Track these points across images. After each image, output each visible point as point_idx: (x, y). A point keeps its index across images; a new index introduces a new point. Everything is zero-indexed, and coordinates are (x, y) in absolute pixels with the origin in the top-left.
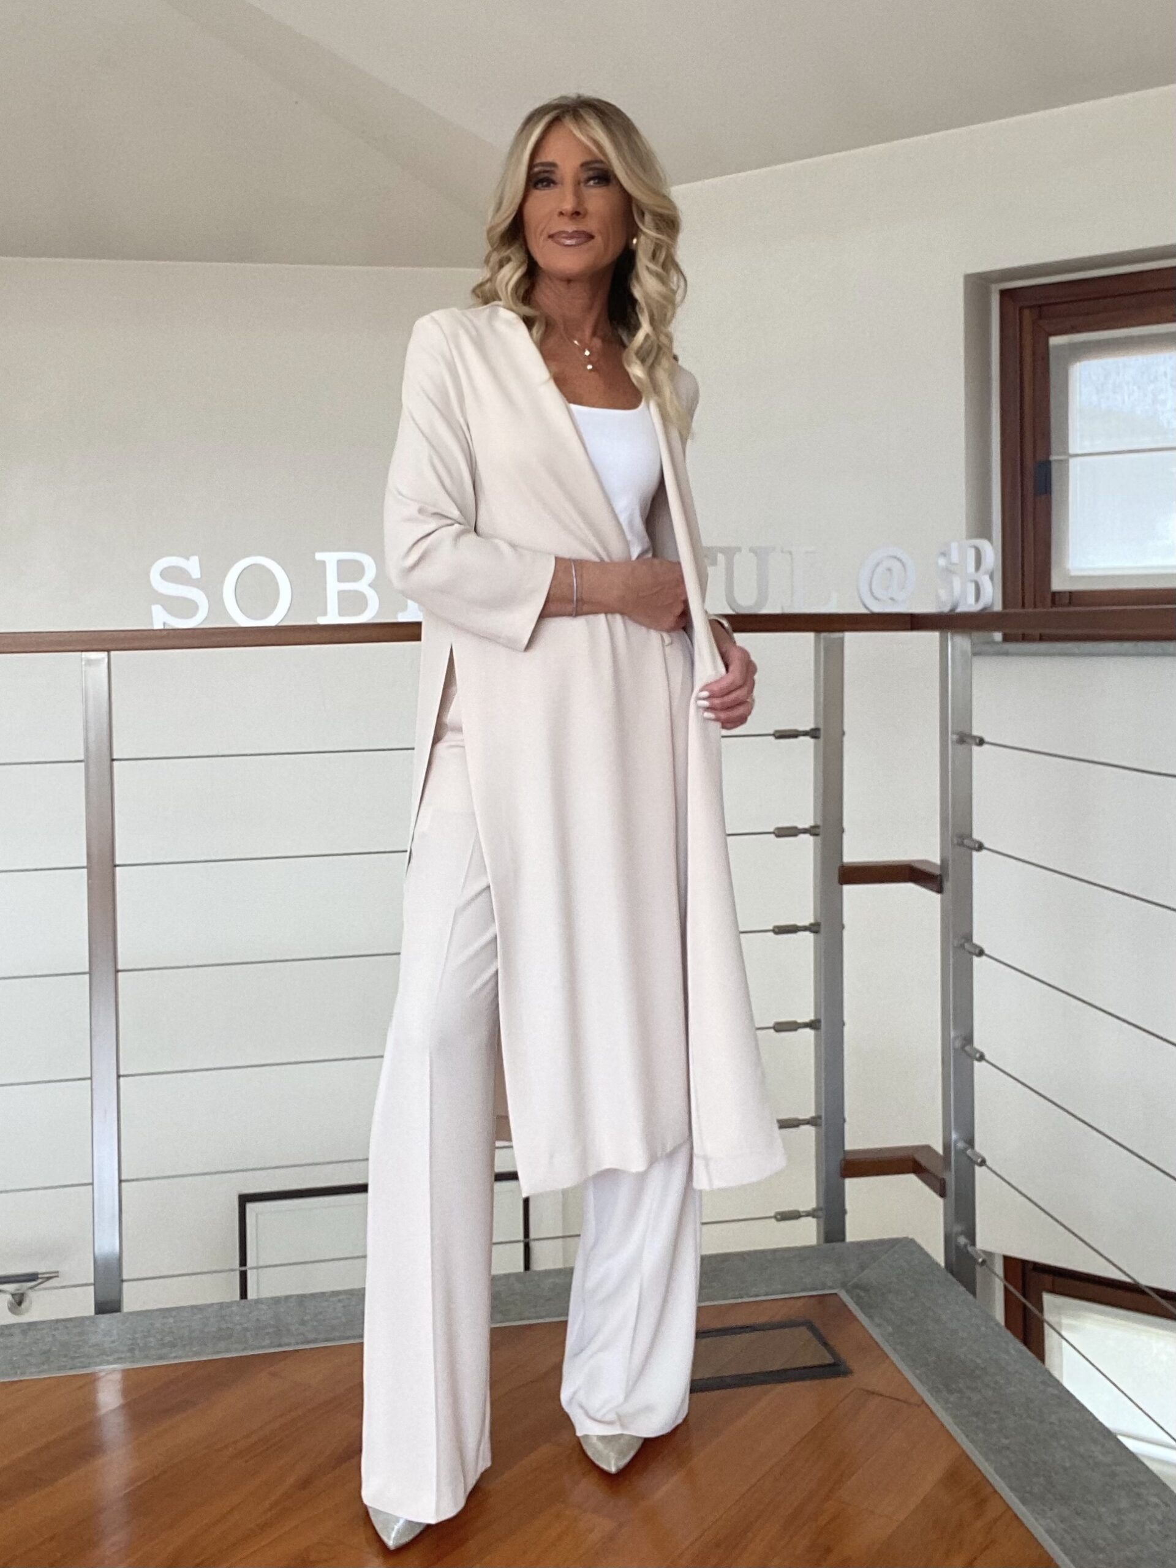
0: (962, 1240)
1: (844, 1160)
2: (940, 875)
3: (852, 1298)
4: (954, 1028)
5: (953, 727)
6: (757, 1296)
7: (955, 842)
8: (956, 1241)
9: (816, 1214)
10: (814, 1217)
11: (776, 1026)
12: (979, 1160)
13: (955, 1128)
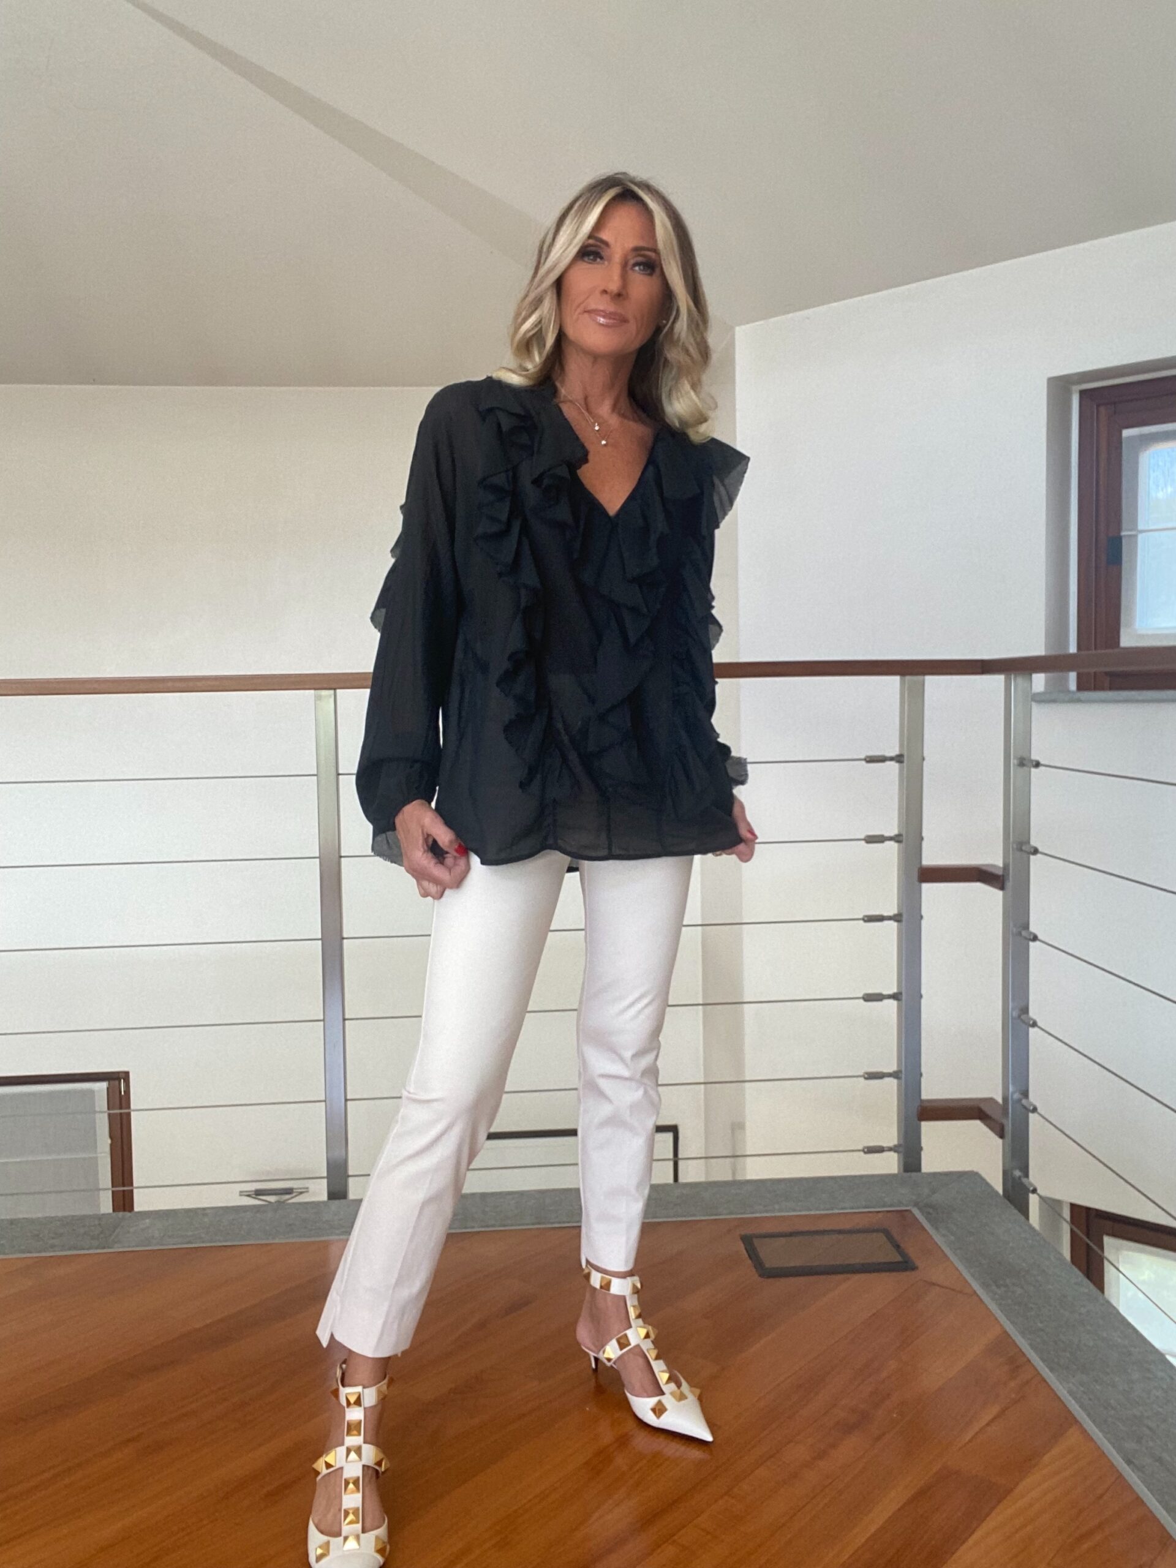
0: (1017, 1173)
1: (921, 1106)
2: (1003, 876)
3: (923, 1214)
4: (1013, 1000)
5: (1014, 753)
6: (842, 1209)
7: (1015, 846)
8: (1012, 1173)
9: (896, 1149)
10: (895, 1151)
11: (865, 997)
12: (1031, 1108)
13: (1013, 1084)
